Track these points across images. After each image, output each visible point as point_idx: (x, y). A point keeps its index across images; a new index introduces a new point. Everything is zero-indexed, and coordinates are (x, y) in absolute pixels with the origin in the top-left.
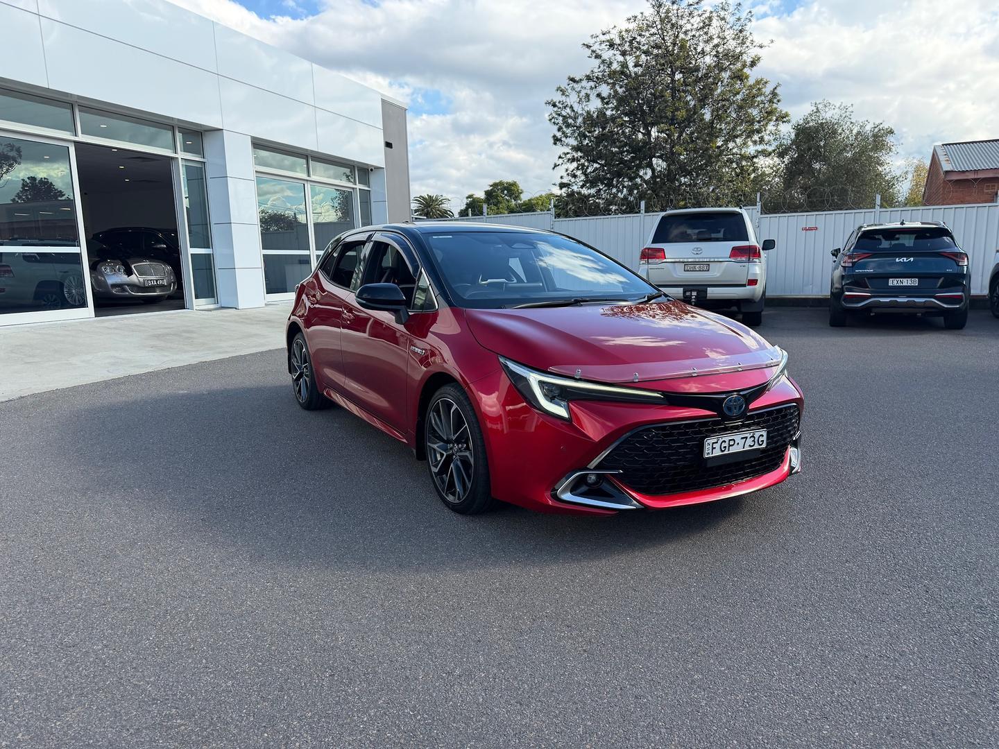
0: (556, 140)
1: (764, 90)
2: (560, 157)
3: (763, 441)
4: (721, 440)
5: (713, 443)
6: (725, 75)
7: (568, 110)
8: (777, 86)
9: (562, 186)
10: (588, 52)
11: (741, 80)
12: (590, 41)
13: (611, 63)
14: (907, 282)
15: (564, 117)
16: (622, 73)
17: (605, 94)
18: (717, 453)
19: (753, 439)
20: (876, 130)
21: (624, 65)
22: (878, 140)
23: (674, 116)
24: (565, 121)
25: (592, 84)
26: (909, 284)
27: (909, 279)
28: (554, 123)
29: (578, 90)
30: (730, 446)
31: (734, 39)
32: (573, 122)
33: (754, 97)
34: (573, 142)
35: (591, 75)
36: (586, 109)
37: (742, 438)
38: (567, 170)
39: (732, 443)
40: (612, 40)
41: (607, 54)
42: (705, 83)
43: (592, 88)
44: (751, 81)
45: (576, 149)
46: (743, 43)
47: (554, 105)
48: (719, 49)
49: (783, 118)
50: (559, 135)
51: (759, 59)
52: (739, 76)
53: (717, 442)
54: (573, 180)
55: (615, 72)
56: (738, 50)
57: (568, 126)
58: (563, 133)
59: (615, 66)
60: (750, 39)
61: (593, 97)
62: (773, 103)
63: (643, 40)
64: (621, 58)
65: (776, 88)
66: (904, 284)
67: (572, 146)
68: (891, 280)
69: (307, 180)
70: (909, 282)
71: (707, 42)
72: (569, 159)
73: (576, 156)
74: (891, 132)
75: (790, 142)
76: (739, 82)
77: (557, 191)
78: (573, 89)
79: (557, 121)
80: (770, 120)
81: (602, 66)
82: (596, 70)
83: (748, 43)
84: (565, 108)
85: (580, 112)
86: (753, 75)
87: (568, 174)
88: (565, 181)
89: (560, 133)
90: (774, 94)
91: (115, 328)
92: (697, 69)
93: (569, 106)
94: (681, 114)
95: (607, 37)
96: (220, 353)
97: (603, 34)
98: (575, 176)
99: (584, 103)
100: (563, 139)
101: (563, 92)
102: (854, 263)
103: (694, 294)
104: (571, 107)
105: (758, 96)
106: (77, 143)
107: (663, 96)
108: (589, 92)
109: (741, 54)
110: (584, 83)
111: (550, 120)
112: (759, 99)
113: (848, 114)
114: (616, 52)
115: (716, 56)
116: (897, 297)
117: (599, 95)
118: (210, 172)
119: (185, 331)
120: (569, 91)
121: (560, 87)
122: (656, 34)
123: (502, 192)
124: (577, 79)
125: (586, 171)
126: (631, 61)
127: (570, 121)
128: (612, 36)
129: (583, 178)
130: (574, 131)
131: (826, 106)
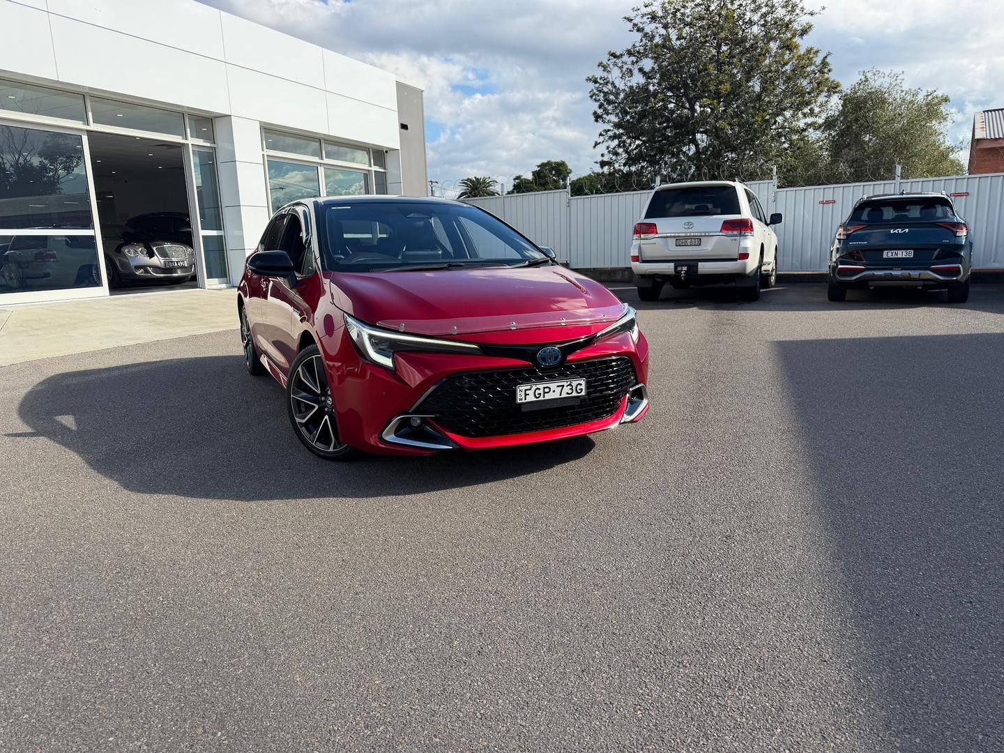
0: (597, 117)
1: (815, 59)
2: (601, 135)
3: (581, 389)
4: (534, 387)
5: (526, 390)
6: (773, 46)
7: (610, 86)
8: (828, 55)
9: (603, 164)
10: (630, 25)
11: (791, 50)
12: (632, 15)
13: (653, 37)
14: (901, 254)
15: (606, 94)
16: (664, 46)
17: (647, 69)
18: (531, 398)
19: (570, 387)
20: (930, 98)
21: (667, 38)
22: (932, 109)
23: (718, 89)
24: (605, 98)
25: (634, 59)
26: (904, 256)
27: (904, 251)
28: (595, 100)
29: (620, 65)
30: (545, 393)
31: (783, 7)
32: (614, 99)
33: (803, 67)
34: (614, 119)
35: (632, 50)
36: (629, 84)
37: (558, 386)
38: (608, 148)
39: (547, 390)
40: (654, 12)
41: (649, 28)
42: (750, 54)
43: (633, 63)
44: (802, 51)
45: (617, 126)
46: (793, 10)
47: (596, 82)
48: (767, 19)
49: (834, 88)
50: (600, 111)
51: (810, 27)
52: (788, 46)
53: (530, 389)
54: (614, 158)
55: (657, 45)
56: (787, 19)
57: (609, 102)
58: (605, 110)
59: (657, 40)
60: (800, 6)
61: (636, 72)
62: (824, 73)
63: (688, 11)
64: (663, 32)
65: (826, 57)
66: (899, 256)
67: (613, 122)
68: (885, 252)
69: (320, 163)
70: (904, 253)
71: (754, 11)
72: (610, 137)
73: (618, 133)
74: (946, 100)
75: (837, 113)
76: (788, 52)
77: (598, 169)
78: (615, 64)
79: (598, 98)
80: (822, 91)
81: (644, 39)
82: (637, 44)
83: (797, 11)
84: (606, 84)
85: (622, 87)
86: (803, 44)
87: (609, 152)
88: (606, 159)
89: (602, 110)
90: (824, 63)
91: (124, 306)
92: (744, 40)
93: (611, 82)
94: (726, 87)
95: (649, 10)
96: (213, 327)
97: (645, 7)
98: (616, 154)
99: (627, 79)
100: (605, 116)
101: (605, 68)
102: (848, 236)
103: (685, 268)
104: (613, 83)
105: (807, 66)
106: (89, 132)
107: (706, 69)
108: (630, 67)
109: (790, 22)
110: (625, 58)
111: (591, 97)
112: (808, 69)
113: (898, 81)
114: (658, 25)
115: (763, 25)
116: (891, 269)
117: (641, 70)
118: (221, 157)
119: (188, 308)
120: (611, 66)
121: (602, 63)
122: (700, 5)
123: (551, 171)
124: (618, 54)
125: (628, 148)
126: (673, 34)
127: (612, 97)
128: (653, 8)
129: (625, 155)
130: (616, 107)
131: (875, 74)
